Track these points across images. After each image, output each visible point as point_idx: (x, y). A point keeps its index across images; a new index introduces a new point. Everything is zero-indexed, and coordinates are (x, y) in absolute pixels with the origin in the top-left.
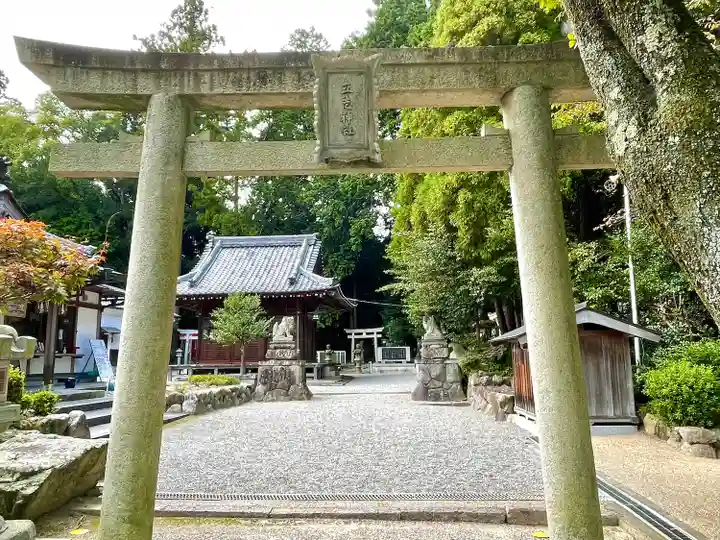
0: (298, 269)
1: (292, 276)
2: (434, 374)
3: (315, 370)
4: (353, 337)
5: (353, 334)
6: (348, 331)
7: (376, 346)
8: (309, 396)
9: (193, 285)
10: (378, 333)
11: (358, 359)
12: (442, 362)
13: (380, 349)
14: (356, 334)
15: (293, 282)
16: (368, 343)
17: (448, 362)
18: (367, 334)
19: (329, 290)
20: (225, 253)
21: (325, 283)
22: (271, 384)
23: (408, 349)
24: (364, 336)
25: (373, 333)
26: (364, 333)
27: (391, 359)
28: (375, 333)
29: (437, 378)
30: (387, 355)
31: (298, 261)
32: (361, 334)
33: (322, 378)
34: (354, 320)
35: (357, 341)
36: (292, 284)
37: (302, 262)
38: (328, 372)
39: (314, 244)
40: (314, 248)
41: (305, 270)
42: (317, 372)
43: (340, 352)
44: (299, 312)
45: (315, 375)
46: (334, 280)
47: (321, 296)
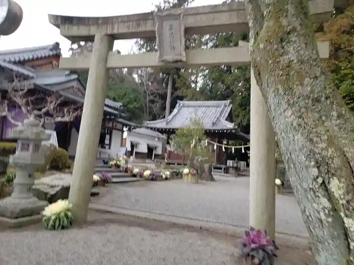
0: (218, 118)
1: (214, 121)
8: (212, 179)
9: (167, 123)
15: (214, 124)
19: (232, 130)
20: (184, 109)
21: (230, 126)
31: (218, 114)
36: (213, 125)
37: (220, 115)
38: (231, 170)
39: (229, 106)
40: (228, 108)
41: (221, 119)
42: (224, 170)
43: (243, 162)
44: (217, 140)
45: (222, 171)
46: (235, 124)
47: (228, 132)
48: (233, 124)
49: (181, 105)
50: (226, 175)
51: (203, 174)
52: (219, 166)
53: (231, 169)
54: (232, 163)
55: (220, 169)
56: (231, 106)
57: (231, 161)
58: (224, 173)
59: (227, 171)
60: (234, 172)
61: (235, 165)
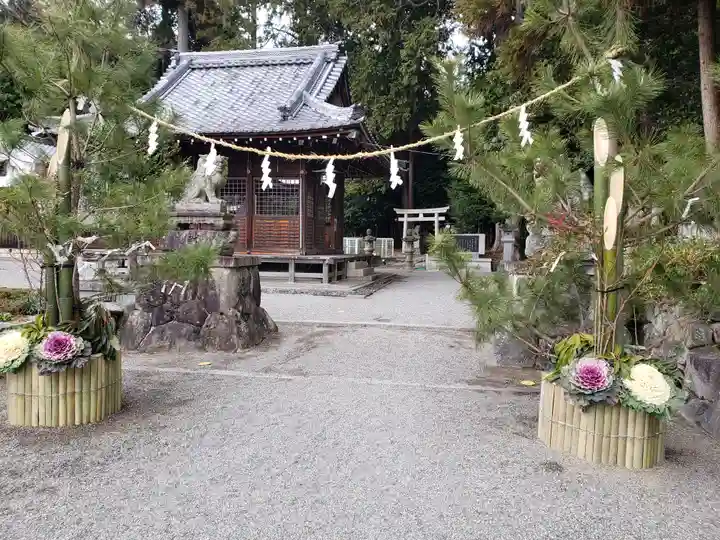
0: (299, 95)
1: (289, 105)
3: (325, 269)
4: (405, 220)
5: (406, 215)
6: (398, 211)
10: (440, 215)
14: (410, 216)
16: (427, 228)
18: (425, 215)
19: (346, 128)
21: (340, 116)
22: (162, 310)
23: (482, 237)
24: (421, 218)
25: (432, 215)
26: (421, 214)
28: (437, 213)
32: (417, 215)
33: (340, 278)
35: (412, 225)
36: (285, 118)
37: (310, 86)
38: (353, 270)
39: (336, 61)
40: (334, 66)
41: (312, 98)
42: (330, 270)
43: (386, 239)
44: (302, 172)
45: (324, 274)
46: (355, 109)
47: (335, 141)
48: (349, 110)
49: (184, 62)
50: (337, 287)
51: (211, 319)
52: (311, 259)
54: (360, 242)
55: (318, 268)
56: (344, 60)
57: (357, 240)
58: (330, 281)
59: (338, 272)
60: (361, 272)
61: (367, 248)
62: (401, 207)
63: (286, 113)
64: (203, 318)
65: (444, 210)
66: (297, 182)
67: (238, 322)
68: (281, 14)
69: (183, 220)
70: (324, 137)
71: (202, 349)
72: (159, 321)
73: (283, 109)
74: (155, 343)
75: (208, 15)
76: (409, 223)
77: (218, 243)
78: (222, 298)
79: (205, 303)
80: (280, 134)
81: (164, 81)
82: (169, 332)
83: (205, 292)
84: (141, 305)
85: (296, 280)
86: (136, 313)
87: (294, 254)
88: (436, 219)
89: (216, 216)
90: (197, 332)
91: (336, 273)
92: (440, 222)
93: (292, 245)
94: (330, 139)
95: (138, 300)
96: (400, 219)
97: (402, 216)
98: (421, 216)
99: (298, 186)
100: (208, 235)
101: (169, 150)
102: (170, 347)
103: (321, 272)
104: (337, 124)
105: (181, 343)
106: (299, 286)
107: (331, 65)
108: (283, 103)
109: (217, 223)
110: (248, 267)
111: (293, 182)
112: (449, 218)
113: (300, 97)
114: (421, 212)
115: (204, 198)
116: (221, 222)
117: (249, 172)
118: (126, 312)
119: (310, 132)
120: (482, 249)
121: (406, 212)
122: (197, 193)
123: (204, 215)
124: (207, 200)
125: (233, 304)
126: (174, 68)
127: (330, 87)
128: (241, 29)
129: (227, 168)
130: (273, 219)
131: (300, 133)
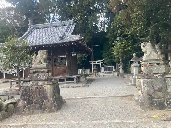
2: (157, 87)
4: (92, 64)
6: (90, 62)
7: (101, 67)
10: (101, 62)
11: (94, 71)
12: (163, 76)
13: (103, 68)
14: (94, 63)
16: (98, 66)
17: (167, 76)
18: (97, 62)
19: (78, 41)
20: (35, 31)
21: (76, 38)
22: (29, 100)
23: (114, 67)
24: (97, 63)
25: (99, 62)
27: (107, 71)
28: (100, 62)
29: (160, 90)
30: (105, 70)
31: (65, 30)
32: (95, 62)
34: (92, 58)
36: (61, 40)
37: (67, 31)
38: (82, 79)
39: (73, 24)
40: (72, 26)
41: (68, 34)
42: (76, 80)
43: (88, 69)
44: (66, 53)
45: (75, 81)
46: (80, 35)
47: (75, 44)
48: (79, 36)
49: (32, 27)
52: (71, 77)
53: (82, 77)
54: (81, 71)
55: (73, 79)
56: (75, 24)
57: (80, 70)
58: (76, 83)
60: (84, 79)
61: (83, 72)
62: (91, 61)
63: (61, 38)
64: (43, 102)
65: (102, 61)
66: (65, 56)
67: (54, 102)
68: (56, 15)
69: (34, 71)
70: (72, 43)
71: (43, 112)
72: (28, 104)
73: (60, 37)
74: (27, 112)
75: (38, 17)
76: (93, 64)
77: (46, 77)
78: (49, 95)
79: (43, 97)
80: (60, 44)
81: (27, 32)
82: (31, 108)
83: (43, 93)
84: (22, 99)
85: (67, 83)
86: (21, 102)
87: (66, 76)
88: (100, 63)
89: (45, 68)
90: (41, 107)
91: (78, 80)
92: (101, 64)
93: (65, 73)
94: (74, 44)
95: (21, 97)
96: (91, 64)
97: (92, 63)
98: (96, 62)
99: (65, 57)
100: (43, 75)
101: (29, 50)
102: (32, 113)
103: (74, 81)
104: (76, 40)
105: (36, 111)
106: (68, 85)
107: (72, 25)
108: (60, 36)
109: (45, 70)
110: (55, 83)
111: (64, 56)
112: (104, 62)
113: (64, 34)
114: (96, 61)
115: (41, 63)
116: (47, 70)
117: (52, 55)
118: (17, 102)
119: (68, 42)
120: (114, 70)
121: (92, 62)
122: (39, 62)
123: (41, 68)
124: (42, 64)
125: (52, 96)
126: (30, 29)
127: (72, 31)
128: (46, 20)
129: (47, 53)
130: (59, 67)
131: (65, 43)
